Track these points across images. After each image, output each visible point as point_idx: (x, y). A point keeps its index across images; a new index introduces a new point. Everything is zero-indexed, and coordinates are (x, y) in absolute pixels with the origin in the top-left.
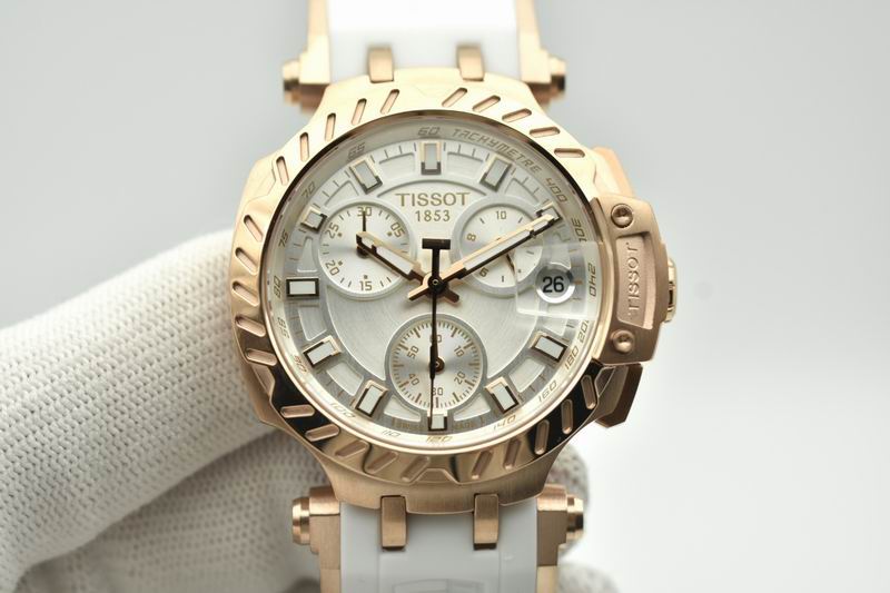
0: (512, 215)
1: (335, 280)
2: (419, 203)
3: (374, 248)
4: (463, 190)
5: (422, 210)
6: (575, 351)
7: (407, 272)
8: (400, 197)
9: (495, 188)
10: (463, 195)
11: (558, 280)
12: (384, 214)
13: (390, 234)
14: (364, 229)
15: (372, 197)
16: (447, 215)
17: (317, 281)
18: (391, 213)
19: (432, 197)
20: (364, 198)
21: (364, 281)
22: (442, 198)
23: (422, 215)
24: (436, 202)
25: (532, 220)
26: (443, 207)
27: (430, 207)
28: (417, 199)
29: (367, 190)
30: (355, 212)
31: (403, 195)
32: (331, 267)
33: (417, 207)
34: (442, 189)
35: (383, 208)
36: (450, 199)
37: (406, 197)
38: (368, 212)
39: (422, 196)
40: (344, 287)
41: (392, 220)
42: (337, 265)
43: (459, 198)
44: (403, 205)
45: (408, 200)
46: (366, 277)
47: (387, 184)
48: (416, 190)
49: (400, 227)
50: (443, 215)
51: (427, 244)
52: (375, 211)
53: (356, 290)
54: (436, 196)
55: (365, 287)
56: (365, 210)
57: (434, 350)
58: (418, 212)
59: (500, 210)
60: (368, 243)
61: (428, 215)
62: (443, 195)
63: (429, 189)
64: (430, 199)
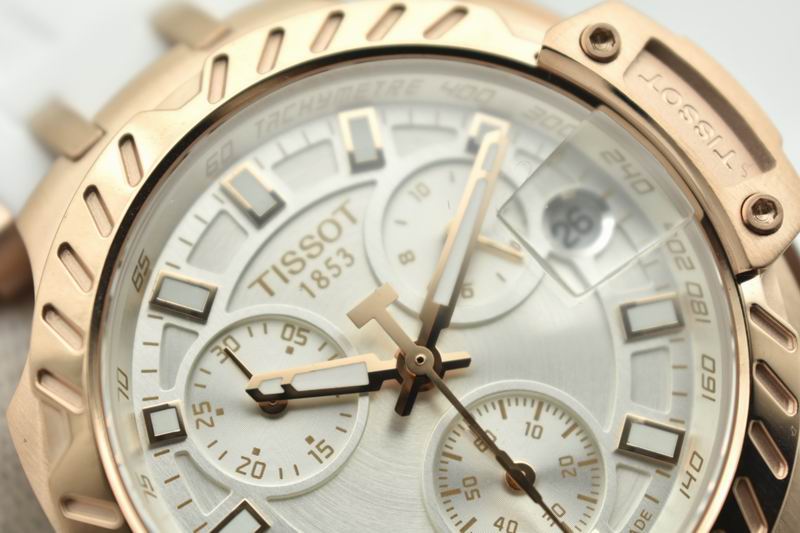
0: (435, 180)
1: (271, 484)
2: (293, 272)
3: (287, 387)
4: (336, 203)
5: (305, 277)
6: (694, 290)
7: (365, 381)
8: (258, 286)
9: (378, 162)
10: (343, 209)
11: (575, 217)
12: (258, 329)
13: (290, 351)
14: (249, 375)
15: (218, 320)
16: (346, 255)
17: (245, 506)
18: (264, 320)
19: (303, 247)
20: (207, 332)
21: (312, 447)
22: (318, 239)
23: (313, 286)
24: (315, 251)
25: (469, 163)
26: (330, 250)
27: (312, 265)
28: (284, 270)
29: (201, 318)
30: (213, 360)
31: (260, 281)
32: (248, 469)
33: (295, 280)
34: (307, 226)
35: (247, 323)
36: (330, 231)
37: (266, 280)
38: (231, 346)
39: (289, 258)
40: (291, 482)
41: (275, 330)
42: (254, 459)
43: (341, 218)
44: (271, 293)
45: (272, 280)
46: (310, 440)
47: (224, 284)
48: (272, 256)
49: (297, 328)
50: (340, 260)
51: (358, 319)
52: (241, 336)
53: (312, 473)
54: (307, 243)
55: (322, 456)
56: (223, 347)
57: (502, 458)
58: (303, 286)
59: (412, 186)
60: (273, 389)
61: (318, 278)
62: (314, 232)
63: (289, 241)
64: (302, 254)
